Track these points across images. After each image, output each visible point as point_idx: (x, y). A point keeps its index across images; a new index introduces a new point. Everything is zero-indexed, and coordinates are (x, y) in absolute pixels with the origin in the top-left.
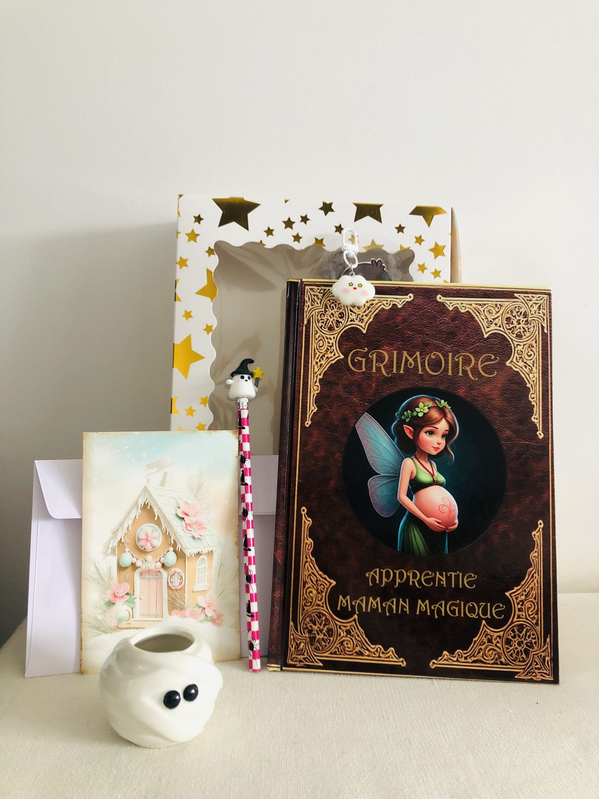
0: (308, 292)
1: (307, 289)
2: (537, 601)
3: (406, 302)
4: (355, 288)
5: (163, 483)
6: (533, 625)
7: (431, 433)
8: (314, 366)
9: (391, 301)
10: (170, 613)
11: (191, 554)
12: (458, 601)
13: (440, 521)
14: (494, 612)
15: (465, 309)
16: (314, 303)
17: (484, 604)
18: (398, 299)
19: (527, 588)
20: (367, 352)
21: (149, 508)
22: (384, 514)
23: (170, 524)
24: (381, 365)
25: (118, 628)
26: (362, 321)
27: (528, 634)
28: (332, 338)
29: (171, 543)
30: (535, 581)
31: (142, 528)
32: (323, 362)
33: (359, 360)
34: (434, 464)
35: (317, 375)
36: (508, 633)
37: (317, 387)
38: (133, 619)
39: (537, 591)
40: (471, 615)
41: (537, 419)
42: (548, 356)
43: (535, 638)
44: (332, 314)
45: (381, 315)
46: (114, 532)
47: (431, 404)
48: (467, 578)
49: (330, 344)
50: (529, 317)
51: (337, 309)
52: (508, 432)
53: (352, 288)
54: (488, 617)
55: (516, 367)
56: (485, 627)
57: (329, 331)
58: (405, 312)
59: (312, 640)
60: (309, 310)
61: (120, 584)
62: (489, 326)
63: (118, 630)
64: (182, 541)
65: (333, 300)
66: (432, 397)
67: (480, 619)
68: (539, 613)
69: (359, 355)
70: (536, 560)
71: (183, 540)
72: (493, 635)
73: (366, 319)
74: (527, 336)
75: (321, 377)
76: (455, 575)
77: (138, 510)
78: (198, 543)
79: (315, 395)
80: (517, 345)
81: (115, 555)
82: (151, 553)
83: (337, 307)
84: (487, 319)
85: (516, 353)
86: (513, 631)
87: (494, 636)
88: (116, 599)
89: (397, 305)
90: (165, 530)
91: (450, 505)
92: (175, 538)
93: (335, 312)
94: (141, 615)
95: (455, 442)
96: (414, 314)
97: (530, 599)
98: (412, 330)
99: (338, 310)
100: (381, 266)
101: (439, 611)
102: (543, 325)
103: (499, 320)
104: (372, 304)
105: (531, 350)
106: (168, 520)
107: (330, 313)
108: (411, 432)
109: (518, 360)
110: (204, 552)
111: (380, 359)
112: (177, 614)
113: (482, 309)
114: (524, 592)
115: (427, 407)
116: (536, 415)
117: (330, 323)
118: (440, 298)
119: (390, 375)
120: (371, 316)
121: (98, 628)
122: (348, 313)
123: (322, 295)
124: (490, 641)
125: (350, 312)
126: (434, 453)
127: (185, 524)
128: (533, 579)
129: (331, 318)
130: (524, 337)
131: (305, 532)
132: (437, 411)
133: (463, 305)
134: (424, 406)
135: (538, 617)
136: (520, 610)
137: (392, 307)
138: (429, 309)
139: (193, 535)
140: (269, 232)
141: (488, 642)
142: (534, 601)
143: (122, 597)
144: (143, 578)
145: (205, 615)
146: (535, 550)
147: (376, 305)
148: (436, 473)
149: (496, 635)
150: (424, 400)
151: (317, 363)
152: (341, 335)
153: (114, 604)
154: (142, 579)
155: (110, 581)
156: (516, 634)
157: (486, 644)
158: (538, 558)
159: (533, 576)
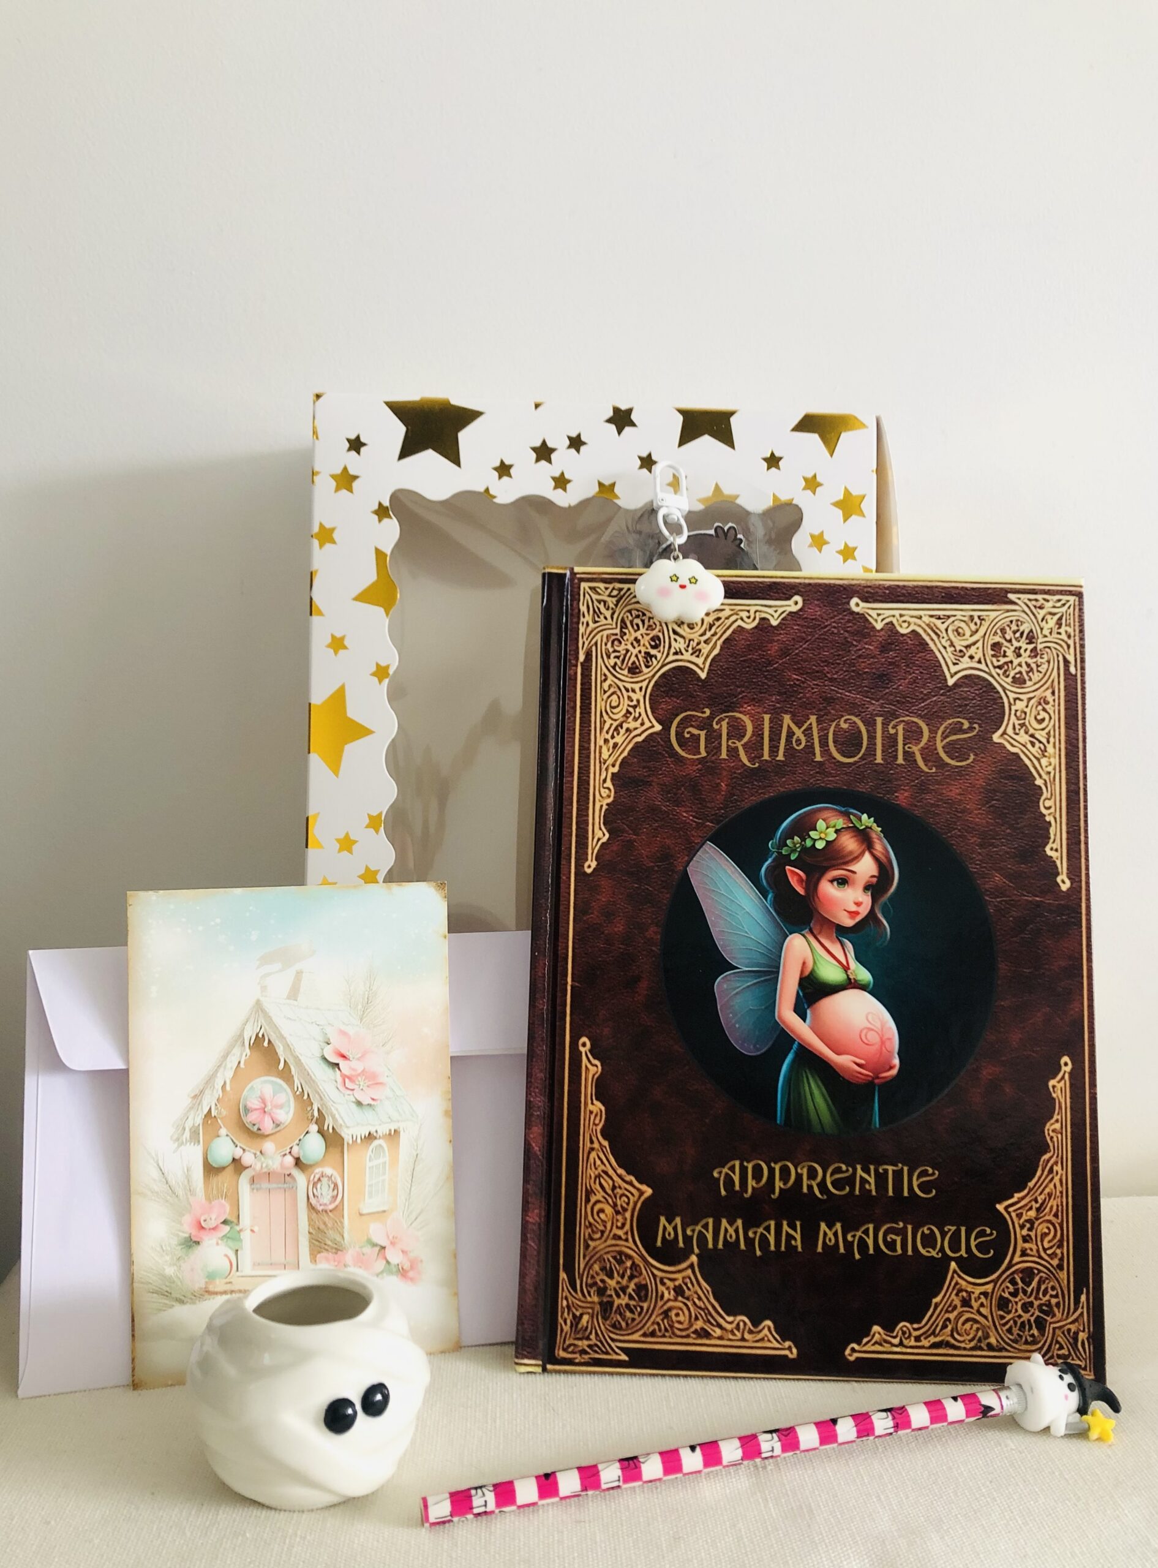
0: (587, 595)
1: (584, 589)
2: (1059, 1221)
3: (787, 613)
4: (683, 587)
5: (294, 994)
6: (1051, 1269)
7: (842, 882)
8: (601, 747)
9: (756, 612)
10: (314, 1259)
11: (354, 1139)
12: (901, 1225)
13: (862, 1062)
14: (973, 1244)
15: (908, 627)
16: (599, 617)
17: (953, 1228)
18: (770, 607)
19: (1040, 1194)
20: (708, 718)
21: (266, 1044)
22: (749, 1049)
23: (311, 1077)
24: (739, 744)
25: (208, 1292)
26: (697, 653)
27: (1043, 1287)
28: (637, 690)
29: (313, 1116)
30: (1057, 1179)
31: (252, 1087)
32: (619, 739)
33: (692, 735)
34: (849, 946)
35: (608, 766)
36: (1003, 1286)
37: (607, 791)
38: (238, 1274)
39: (1059, 1200)
40: (928, 1252)
41: (1056, 850)
42: (1078, 721)
43: (1056, 1296)
44: (636, 639)
45: (736, 641)
46: (195, 1097)
47: (840, 823)
48: (919, 1177)
49: (632, 701)
50: (1040, 641)
51: (647, 629)
52: (998, 878)
53: (676, 585)
54: (961, 1255)
55: (1013, 745)
56: (955, 1275)
57: (630, 675)
58: (787, 634)
59: (606, 1308)
60: (588, 633)
61: (210, 1202)
62: (957, 662)
63: (207, 1296)
64: (335, 1112)
65: (638, 611)
66: (843, 809)
67: (947, 1260)
68: (1065, 1244)
69: (693, 723)
70: (1057, 1137)
71: (337, 1110)
72: (973, 1290)
73: (705, 649)
74: (1034, 681)
75: (616, 769)
76: (894, 1171)
77: (244, 1050)
78: (369, 1114)
79: (605, 807)
80: (1015, 699)
81: (199, 1142)
82: (272, 1137)
83: (646, 626)
84: (954, 647)
85: (1013, 716)
86: (1013, 1282)
87: (973, 1293)
88: (202, 1232)
89: (768, 620)
90: (300, 1089)
91: (882, 1029)
92: (321, 1105)
93: (642, 635)
94: (254, 1264)
95: (891, 899)
96: (804, 639)
97: (1047, 1218)
98: (800, 671)
99: (648, 632)
100: (735, 538)
101: (863, 1244)
102: (1067, 656)
103: (978, 648)
104: (718, 619)
105: (1044, 710)
106: (305, 1070)
107: (632, 638)
108: (800, 881)
109: (1017, 731)
110: (380, 1133)
111: (736, 731)
112: (327, 1260)
113: (943, 627)
114: (1033, 1203)
115: (834, 829)
116: (1054, 842)
117: (633, 658)
118: (857, 605)
119: (757, 765)
120: (716, 643)
121: (167, 1294)
122: (670, 638)
123: (614, 600)
124: (966, 1303)
125: (673, 636)
126: (849, 922)
127: (341, 1076)
128: (1051, 1176)
129: (634, 648)
130: (1029, 683)
131: (587, 1088)
132: (855, 836)
133: (903, 619)
134: (827, 828)
135: (1062, 1253)
136: (1026, 1239)
137: (759, 624)
138: (835, 627)
139: (359, 1099)
140: (504, 470)
141: (962, 1306)
142: (1054, 1220)
143: (214, 1229)
144: (257, 1190)
145: (385, 1262)
146: (1056, 1117)
147: (726, 621)
148: (854, 965)
149: (978, 1290)
150: (826, 814)
151: (606, 741)
152: (656, 682)
153: (198, 1243)
154: (255, 1191)
155: (189, 1196)
156: (1018, 1289)
157: (959, 1309)
158: (1062, 1134)
159: (1051, 1171)
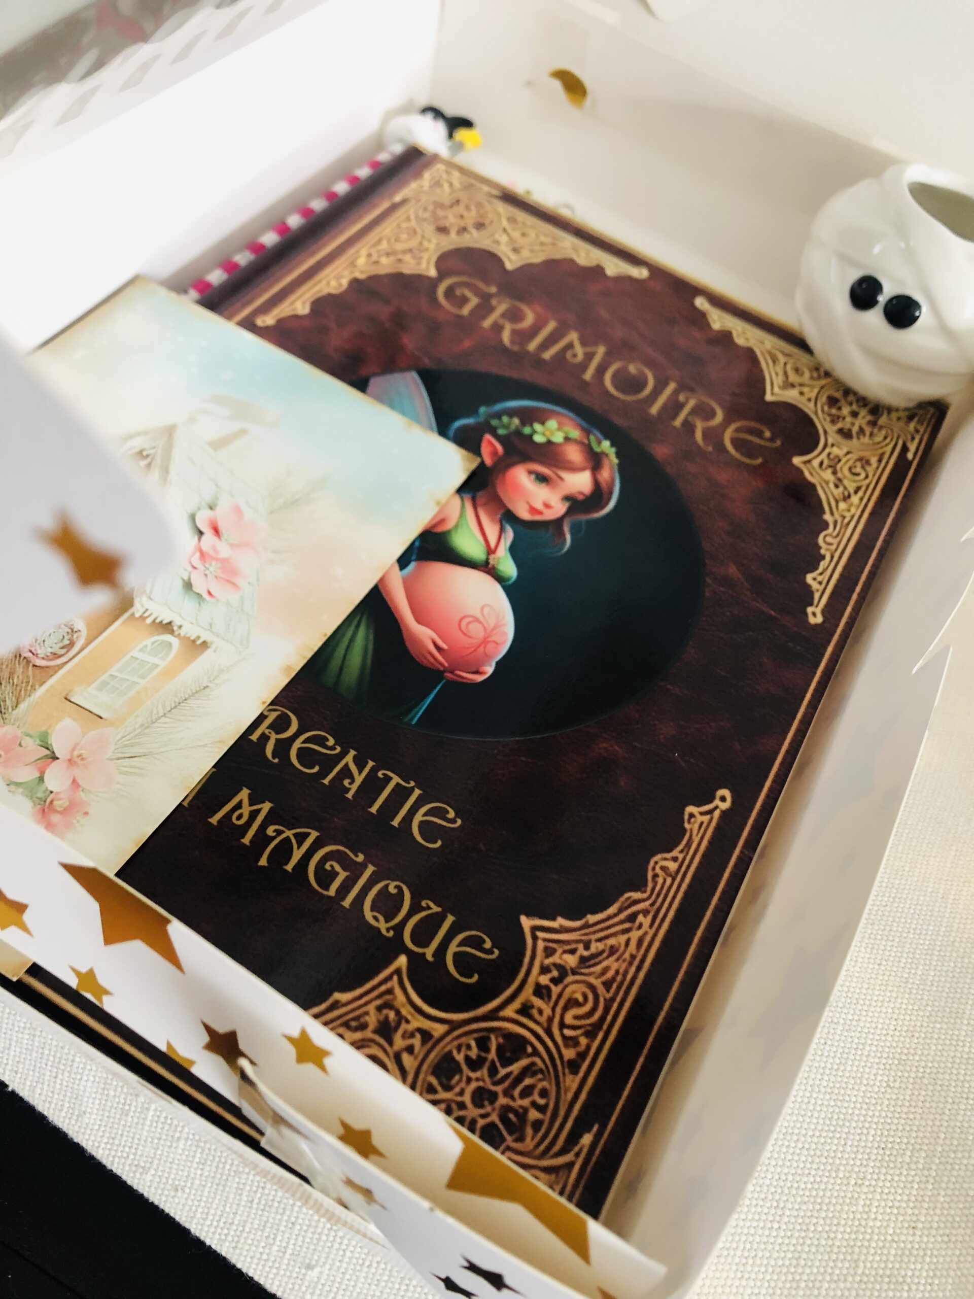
0: (438, 172)
1: (439, 168)
2: (608, 996)
3: (627, 273)
6: (558, 1062)
7: (543, 479)
8: (360, 256)
9: (595, 258)
12: (361, 858)
13: (445, 646)
14: (453, 948)
15: (745, 342)
16: (437, 189)
17: (436, 909)
18: (613, 262)
19: (599, 940)
20: (490, 294)
24: (509, 326)
26: (517, 252)
27: (528, 1081)
28: (434, 242)
30: (635, 935)
32: (385, 261)
33: (464, 296)
35: (355, 271)
36: (463, 1040)
37: (337, 285)
39: (624, 966)
40: (376, 918)
41: (820, 583)
43: (542, 1109)
44: (461, 216)
45: (562, 265)
47: (575, 434)
48: (429, 812)
49: (422, 246)
50: (883, 419)
54: (424, 954)
55: (811, 474)
56: (395, 978)
57: (434, 231)
58: (616, 285)
62: (784, 390)
67: (396, 946)
68: (600, 1036)
69: (471, 289)
70: (664, 881)
72: (409, 1017)
73: (526, 254)
74: (863, 442)
75: (361, 276)
76: (399, 786)
79: (323, 293)
80: (834, 445)
83: (478, 213)
84: (787, 378)
85: (825, 455)
86: (483, 1044)
87: (408, 1022)
89: (605, 269)
91: (493, 630)
93: (469, 216)
95: (590, 523)
96: (631, 297)
97: (592, 980)
98: (613, 314)
99: (478, 218)
101: (284, 851)
102: (909, 445)
103: (813, 391)
105: (863, 468)
107: (458, 213)
108: (494, 454)
109: (823, 468)
111: (513, 316)
113: (782, 360)
114: (581, 946)
115: (564, 435)
116: (821, 574)
118: (703, 304)
119: (517, 349)
120: (540, 255)
122: (496, 230)
125: (500, 232)
128: (627, 925)
129: (455, 219)
130: (855, 441)
132: (582, 452)
133: (744, 335)
134: (558, 431)
135: (588, 1047)
136: (541, 991)
137: (593, 266)
138: (668, 305)
141: (376, 1031)
142: (601, 990)
146: (675, 853)
147: (561, 249)
148: (503, 552)
149: (417, 1022)
150: (565, 420)
152: (458, 247)
156: (485, 1059)
157: (368, 1034)
158: (674, 880)
159: (632, 918)
